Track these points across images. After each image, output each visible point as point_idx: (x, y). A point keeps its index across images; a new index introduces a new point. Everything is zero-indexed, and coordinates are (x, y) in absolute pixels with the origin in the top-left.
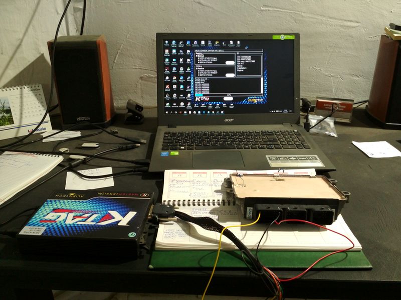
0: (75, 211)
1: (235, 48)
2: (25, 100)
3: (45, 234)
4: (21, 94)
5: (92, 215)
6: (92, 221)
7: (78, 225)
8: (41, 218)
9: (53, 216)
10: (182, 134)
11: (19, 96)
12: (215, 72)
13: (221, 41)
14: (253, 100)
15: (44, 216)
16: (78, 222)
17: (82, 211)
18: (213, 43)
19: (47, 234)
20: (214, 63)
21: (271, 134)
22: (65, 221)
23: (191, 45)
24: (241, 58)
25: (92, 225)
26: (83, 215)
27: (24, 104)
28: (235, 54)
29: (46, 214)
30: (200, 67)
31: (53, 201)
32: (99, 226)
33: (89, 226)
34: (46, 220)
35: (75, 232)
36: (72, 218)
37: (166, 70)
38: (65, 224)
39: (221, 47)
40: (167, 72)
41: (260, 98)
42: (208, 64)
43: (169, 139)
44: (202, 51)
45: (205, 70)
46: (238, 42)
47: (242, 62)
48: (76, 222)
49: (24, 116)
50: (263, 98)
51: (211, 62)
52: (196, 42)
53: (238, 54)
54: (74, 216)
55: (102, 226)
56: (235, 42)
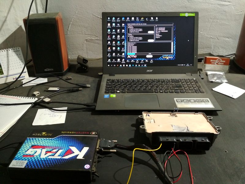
0: (46, 147)
1: (155, 22)
2: (10, 58)
3: (27, 167)
4: (8, 54)
5: (59, 150)
6: (59, 156)
7: (49, 158)
8: (23, 153)
9: (32, 152)
10: (118, 81)
11: (6, 56)
12: (141, 38)
13: (145, 18)
14: (166, 57)
15: (26, 151)
16: (49, 156)
17: (51, 147)
18: (140, 18)
19: (28, 167)
20: (140, 32)
21: (177, 81)
22: (40, 156)
23: (125, 20)
24: (158, 29)
25: (59, 159)
26: (52, 150)
27: (10, 61)
28: (155, 26)
29: (27, 150)
30: (131, 35)
31: (31, 138)
32: (63, 159)
33: (57, 160)
34: (27, 155)
35: (47, 165)
36: (45, 153)
37: (108, 37)
38: (40, 159)
39: (145, 22)
40: (109, 38)
41: (171, 56)
42: (136, 33)
43: (110, 85)
44: (132, 24)
45: (134, 37)
46: (157, 18)
47: (159, 31)
48: (48, 157)
49: (10, 69)
50: (173, 56)
51: (138, 32)
52: (128, 18)
53: (156, 26)
54: (46, 152)
55: (66, 159)
56: (154, 18)
